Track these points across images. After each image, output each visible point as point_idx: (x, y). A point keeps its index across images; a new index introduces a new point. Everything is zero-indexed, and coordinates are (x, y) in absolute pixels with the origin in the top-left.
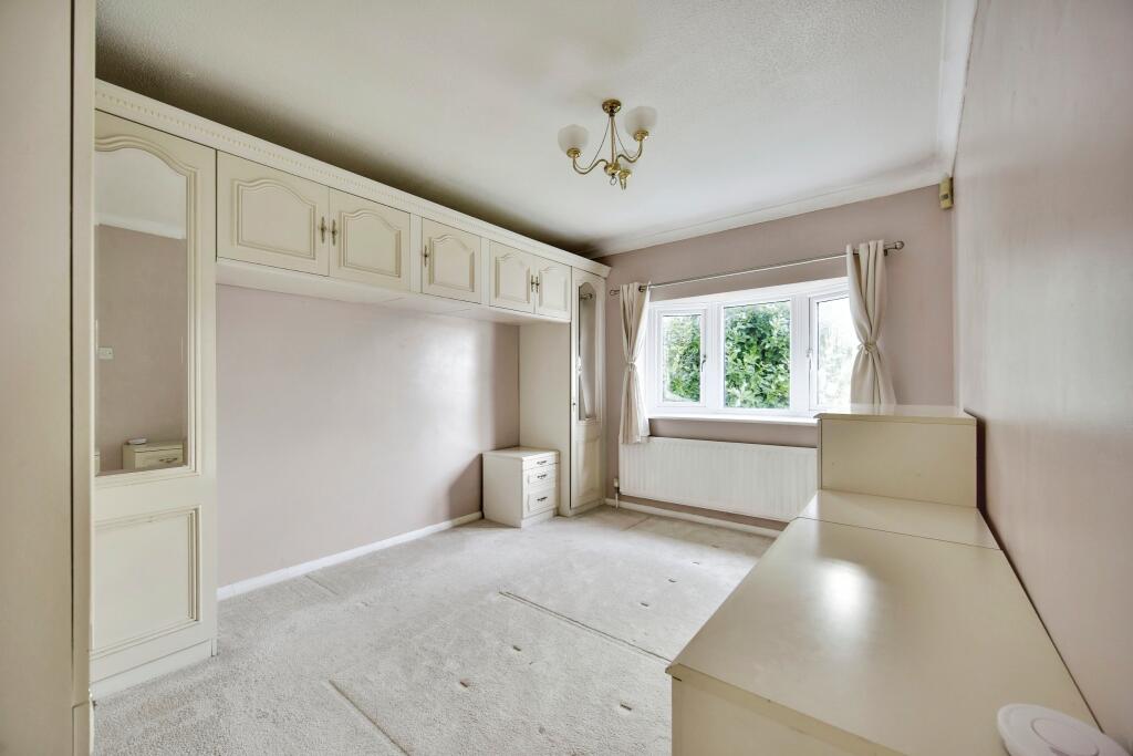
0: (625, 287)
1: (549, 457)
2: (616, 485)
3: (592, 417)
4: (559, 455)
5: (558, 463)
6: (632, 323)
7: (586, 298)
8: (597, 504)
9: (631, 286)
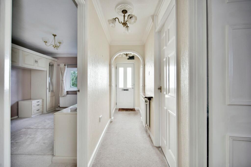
0: (61, 64)
1: (40, 101)
2: (59, 105)
3: (52, 91)
4: (43, 100)
5: (43, 102)
6: (63, 72)
7: (51, 66)
8: (54, 110)
9: (63, 64)
